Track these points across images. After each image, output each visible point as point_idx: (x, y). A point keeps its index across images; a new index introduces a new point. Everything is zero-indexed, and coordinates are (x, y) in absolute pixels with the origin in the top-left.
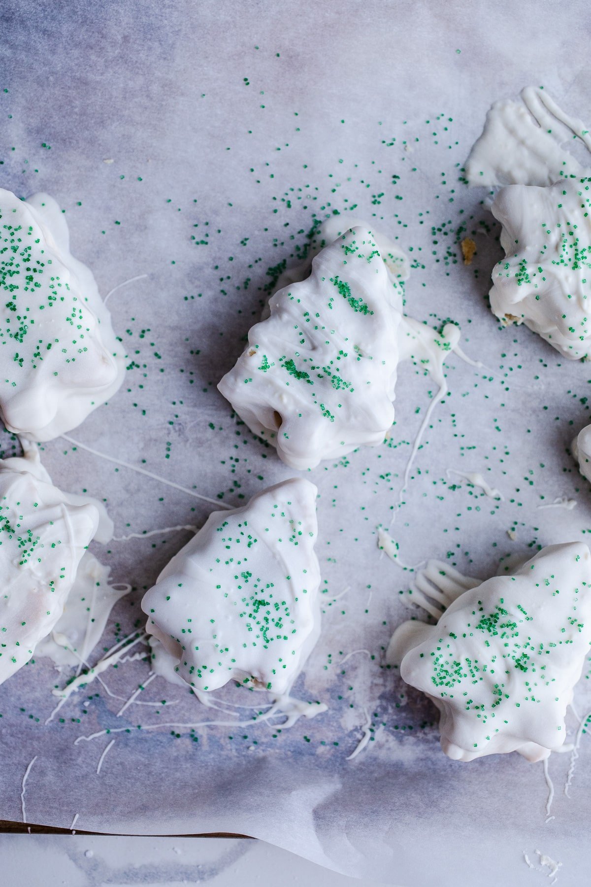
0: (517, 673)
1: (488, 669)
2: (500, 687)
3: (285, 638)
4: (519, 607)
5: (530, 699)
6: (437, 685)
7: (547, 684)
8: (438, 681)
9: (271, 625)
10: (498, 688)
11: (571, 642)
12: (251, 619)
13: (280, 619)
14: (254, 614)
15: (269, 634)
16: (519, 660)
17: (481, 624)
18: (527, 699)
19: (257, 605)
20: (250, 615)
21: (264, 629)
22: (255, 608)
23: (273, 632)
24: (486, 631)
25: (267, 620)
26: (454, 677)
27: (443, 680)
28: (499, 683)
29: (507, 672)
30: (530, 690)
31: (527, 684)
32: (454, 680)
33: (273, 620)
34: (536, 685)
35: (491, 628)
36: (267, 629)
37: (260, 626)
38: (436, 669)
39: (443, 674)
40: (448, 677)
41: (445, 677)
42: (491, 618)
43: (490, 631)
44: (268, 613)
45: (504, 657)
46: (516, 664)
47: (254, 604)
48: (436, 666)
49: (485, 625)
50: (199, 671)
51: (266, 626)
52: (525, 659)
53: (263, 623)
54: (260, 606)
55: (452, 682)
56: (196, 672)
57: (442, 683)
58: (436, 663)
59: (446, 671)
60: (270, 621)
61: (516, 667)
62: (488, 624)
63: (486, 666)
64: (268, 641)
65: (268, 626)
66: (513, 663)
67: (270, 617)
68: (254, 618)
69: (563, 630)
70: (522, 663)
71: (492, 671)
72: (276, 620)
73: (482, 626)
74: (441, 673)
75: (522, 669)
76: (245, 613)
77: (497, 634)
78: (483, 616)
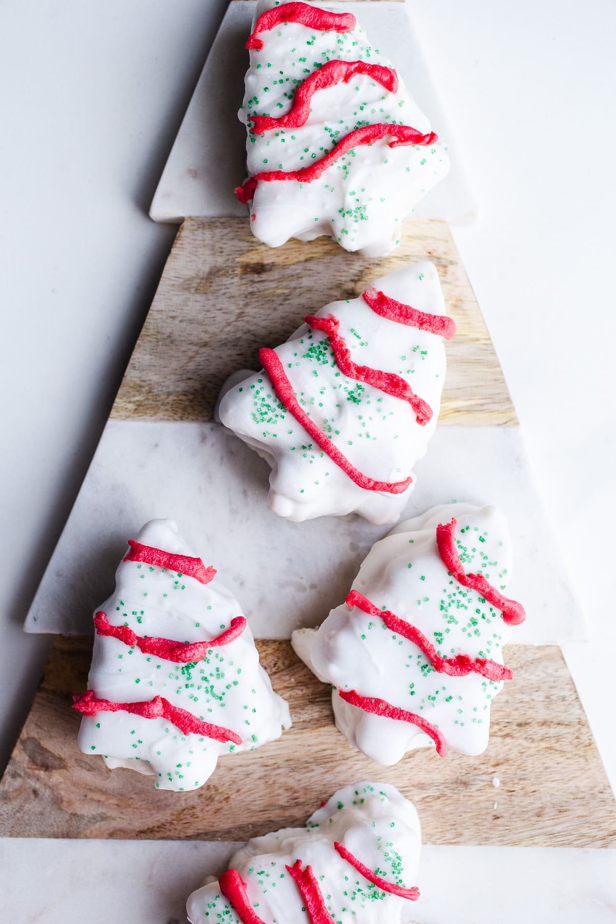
0: (350, 406)
1: (316, 403)
2: (330, 423)
3: (235, 683)
4: (352, 330)
5: (364, 436)
6: (258, 422)
7: (384, 418)
8: (259, 417)
9: (213, 681)
10: (328, 423)
11: (413, 372)
12: (190, 688)
13: (218, 670)
14: (190, 682)
15: (217, 691)
16: (352, 392)
17: (310, 352)
18: (360, 436)
19: (186, 672)
20: (187, 686)
21: (209, 689)
22: (186, 675)
23: (219, 686)
24: (314, 360)
25: (205, 679)
26: (276, 413)
27: (265, 416)
28: (328, 418)
29: (338, 406)
30: (363, 424)
31: (360, 418)
32: (277, 416)
33: (211, 675)
34: (371, 419)
35: (320, 357)
36: (212, 687)
37: (203, 690)
38: (256, 404)
39: (264, 409)
40: (270, 413)
41: (266, 413)
42: (321, 346)
43: (319, 359)
44: (202, 671)
45: (335, 388)
46: (349, 396)
47: (183, 673)
48: (256, 400)
49: (313, 354)
50: (177, 773)
51: (208, 686)
52: (359, 391)
53: (205, 684)
54: (190, 670)
55: (274, 419)
56: (174, 776)
57: (263, 420)
58: (256, 397)
59: (268, 406)
60: (209, 678)
61: (348, 399)
62: (318, 352)
63: (313, 399)
64: (221, 698)
65: (211, 684)
66: (346, 395)
67: (206, 675)
68: (192, 685)
69: (404, 358)
70: (355, 395)
71: (321, 405)
72: (215, 673)
73: (310, 354)
74: (262, 409)
75: (355, 402)
76: (180, 688)
77: (327, 363)
78: (312, 345)
